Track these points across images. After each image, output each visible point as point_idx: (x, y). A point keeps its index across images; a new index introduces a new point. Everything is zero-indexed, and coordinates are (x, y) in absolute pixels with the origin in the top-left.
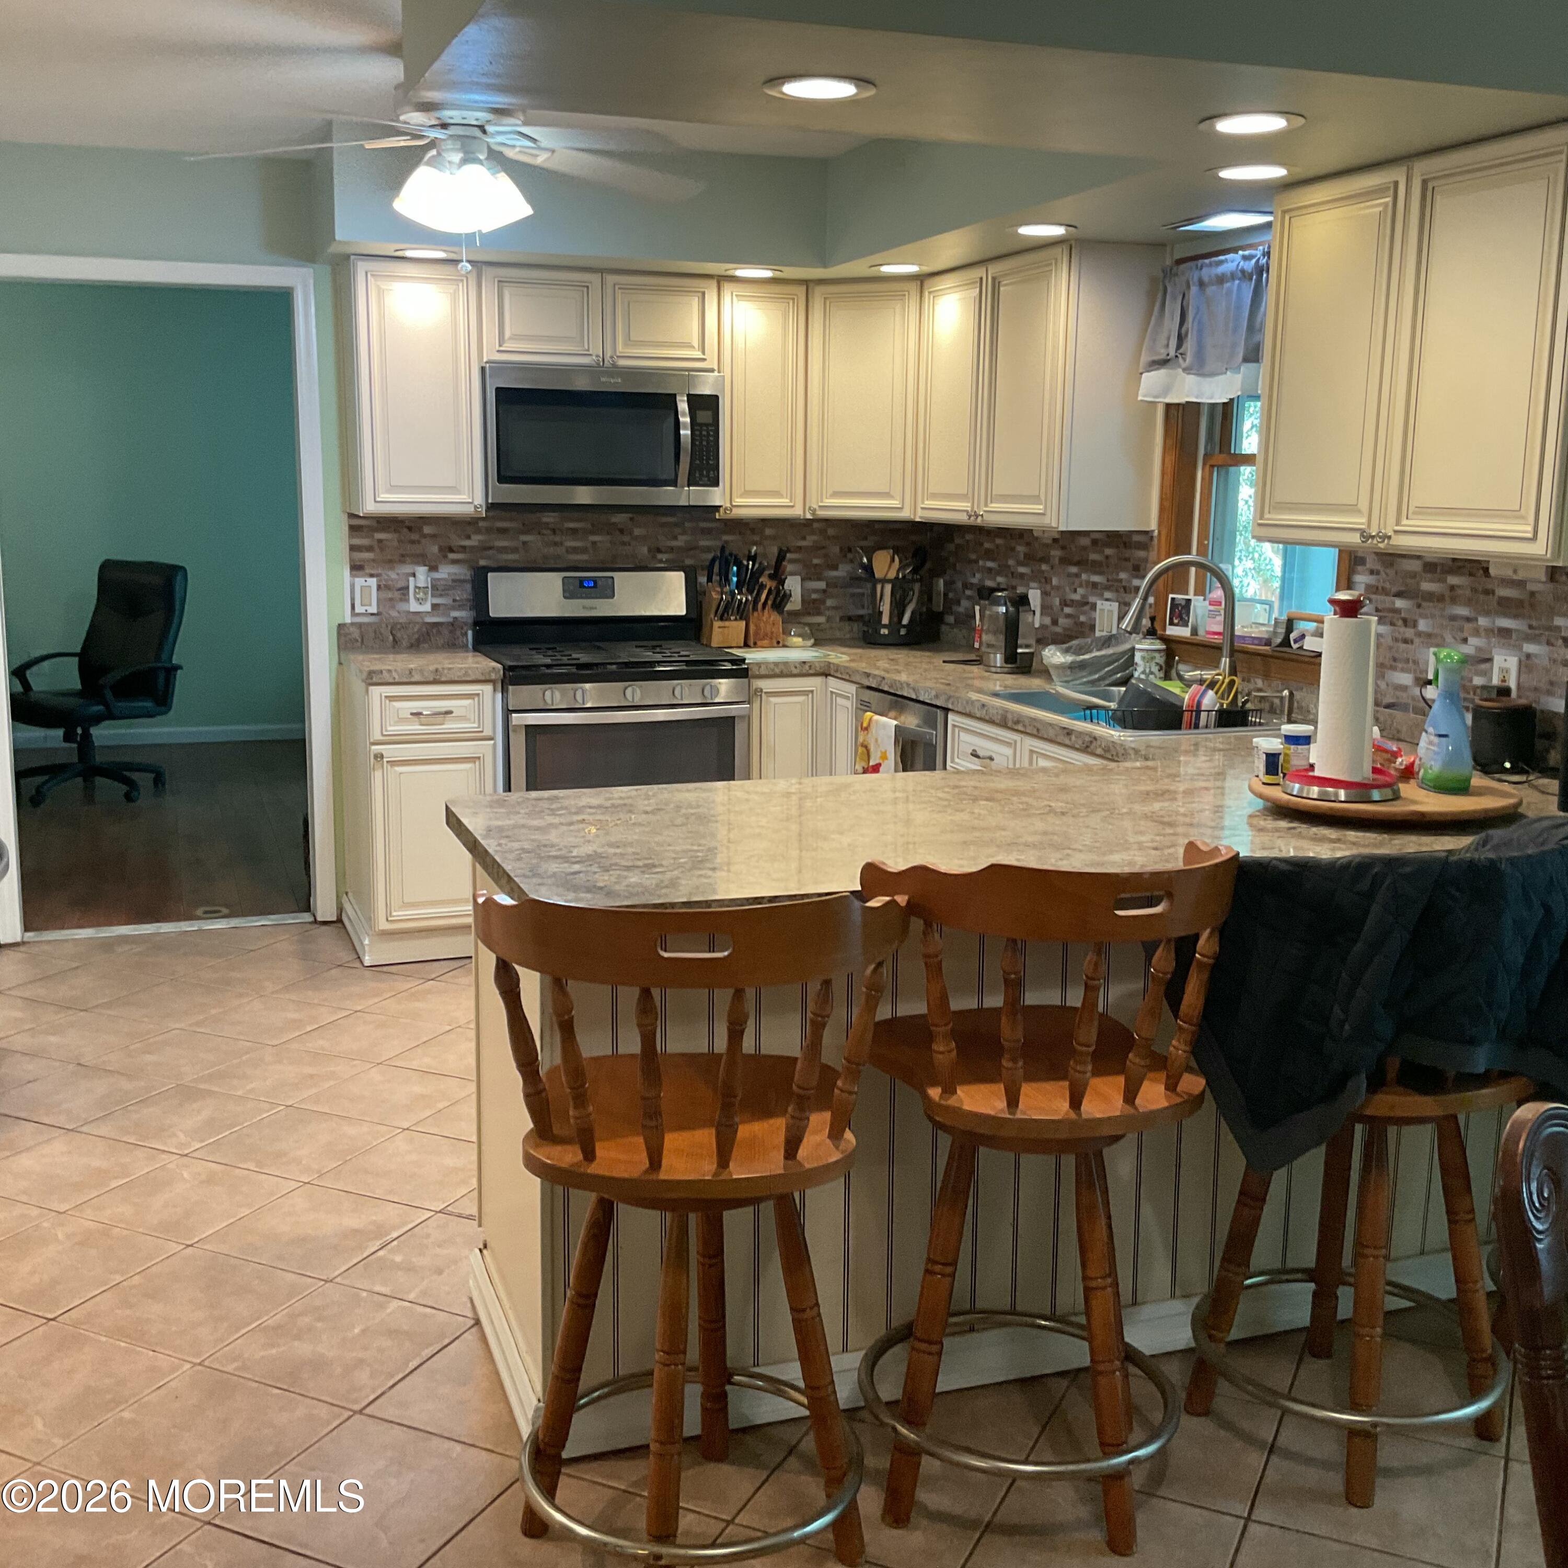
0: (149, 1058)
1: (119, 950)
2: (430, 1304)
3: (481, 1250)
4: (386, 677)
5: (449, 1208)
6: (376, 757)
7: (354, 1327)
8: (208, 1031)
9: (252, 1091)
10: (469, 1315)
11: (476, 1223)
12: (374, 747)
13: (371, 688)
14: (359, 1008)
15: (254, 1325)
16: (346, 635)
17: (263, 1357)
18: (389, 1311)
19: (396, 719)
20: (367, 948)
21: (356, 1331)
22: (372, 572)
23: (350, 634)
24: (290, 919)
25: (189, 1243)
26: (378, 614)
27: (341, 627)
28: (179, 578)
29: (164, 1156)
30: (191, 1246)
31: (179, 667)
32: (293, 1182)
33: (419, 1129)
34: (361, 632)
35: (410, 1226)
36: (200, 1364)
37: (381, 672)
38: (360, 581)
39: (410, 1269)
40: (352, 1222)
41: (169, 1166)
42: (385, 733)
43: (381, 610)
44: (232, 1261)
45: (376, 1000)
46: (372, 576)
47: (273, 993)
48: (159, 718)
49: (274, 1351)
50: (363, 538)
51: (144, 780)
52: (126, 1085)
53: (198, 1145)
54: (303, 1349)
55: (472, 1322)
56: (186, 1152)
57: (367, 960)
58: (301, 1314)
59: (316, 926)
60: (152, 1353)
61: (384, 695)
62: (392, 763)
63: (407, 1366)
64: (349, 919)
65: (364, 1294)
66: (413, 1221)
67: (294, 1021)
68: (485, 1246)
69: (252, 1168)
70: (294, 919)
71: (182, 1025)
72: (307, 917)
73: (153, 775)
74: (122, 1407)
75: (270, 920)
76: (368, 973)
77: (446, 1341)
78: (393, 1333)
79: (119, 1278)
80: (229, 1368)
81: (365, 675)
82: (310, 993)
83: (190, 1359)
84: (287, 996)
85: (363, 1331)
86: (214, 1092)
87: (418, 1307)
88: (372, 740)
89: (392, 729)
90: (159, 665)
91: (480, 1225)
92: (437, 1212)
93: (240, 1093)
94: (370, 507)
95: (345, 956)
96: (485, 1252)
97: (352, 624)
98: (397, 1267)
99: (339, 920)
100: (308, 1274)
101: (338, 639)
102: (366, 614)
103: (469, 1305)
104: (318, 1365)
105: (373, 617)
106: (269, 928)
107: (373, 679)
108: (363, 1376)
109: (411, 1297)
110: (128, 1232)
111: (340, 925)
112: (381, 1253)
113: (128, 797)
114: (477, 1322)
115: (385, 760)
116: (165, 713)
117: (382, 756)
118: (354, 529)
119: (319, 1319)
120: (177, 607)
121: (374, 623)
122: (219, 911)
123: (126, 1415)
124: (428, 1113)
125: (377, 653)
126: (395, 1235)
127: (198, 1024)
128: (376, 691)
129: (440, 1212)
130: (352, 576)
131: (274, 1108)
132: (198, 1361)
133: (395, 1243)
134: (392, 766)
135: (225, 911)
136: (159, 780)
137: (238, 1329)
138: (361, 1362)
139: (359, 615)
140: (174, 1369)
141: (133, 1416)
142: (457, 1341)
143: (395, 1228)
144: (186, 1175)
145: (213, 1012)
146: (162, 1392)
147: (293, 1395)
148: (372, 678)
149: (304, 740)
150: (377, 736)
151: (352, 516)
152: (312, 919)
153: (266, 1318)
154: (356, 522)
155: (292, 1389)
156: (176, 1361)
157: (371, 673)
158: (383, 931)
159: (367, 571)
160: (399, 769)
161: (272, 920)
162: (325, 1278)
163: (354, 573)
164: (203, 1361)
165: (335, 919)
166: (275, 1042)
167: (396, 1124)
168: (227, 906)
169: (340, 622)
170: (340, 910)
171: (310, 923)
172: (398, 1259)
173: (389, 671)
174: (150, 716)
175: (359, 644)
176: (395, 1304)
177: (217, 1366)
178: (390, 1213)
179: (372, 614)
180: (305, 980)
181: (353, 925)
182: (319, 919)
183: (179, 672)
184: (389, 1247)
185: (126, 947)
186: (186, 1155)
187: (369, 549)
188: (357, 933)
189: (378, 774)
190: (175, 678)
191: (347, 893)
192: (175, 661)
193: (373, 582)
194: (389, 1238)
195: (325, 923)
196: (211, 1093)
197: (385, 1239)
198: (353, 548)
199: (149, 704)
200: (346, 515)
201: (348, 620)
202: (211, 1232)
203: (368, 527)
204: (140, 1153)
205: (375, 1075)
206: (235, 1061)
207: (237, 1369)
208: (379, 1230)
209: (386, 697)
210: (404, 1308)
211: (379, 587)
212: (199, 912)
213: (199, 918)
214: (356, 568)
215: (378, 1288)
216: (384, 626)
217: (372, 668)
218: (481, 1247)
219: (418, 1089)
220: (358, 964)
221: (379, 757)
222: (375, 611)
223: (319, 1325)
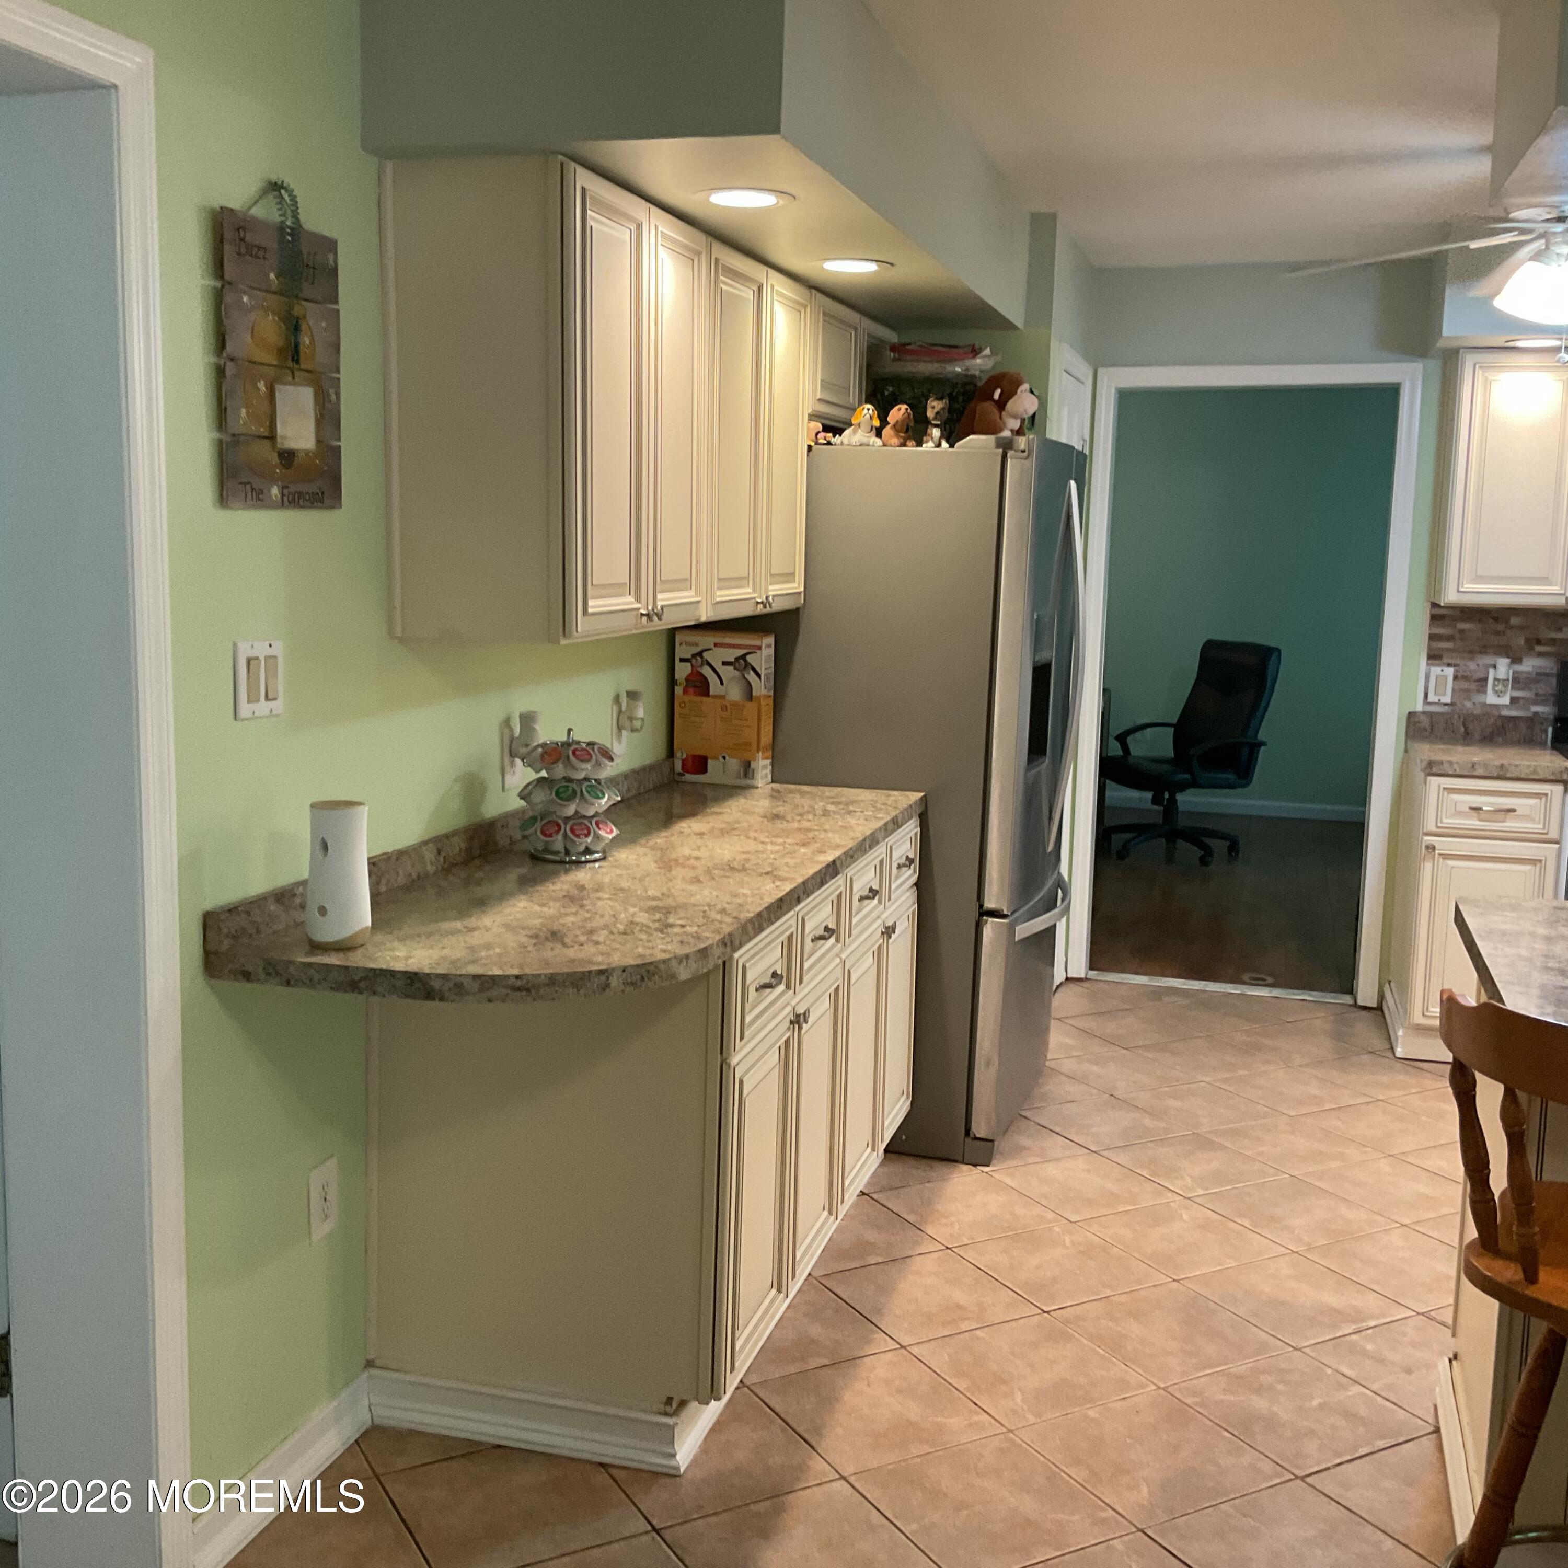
0: (1173, 1103)
1: (1166, 999)
2: (1392, 1399)
3: (1450, 1361)
4: (1447, 768)
5: (1432, 1313)
6: (1427, 847)
7: (1313, 1398)
8: (1231, 1089)
9: (1261, 1154)
10: (1430, 1421)
11: (1449, 1332)
12: (1426, 838)
13: (1429, 778)
14: (1381, 1097)
15: (1218, 1369)
16: (1416, 723)
17: (1222, 1401)
18: (1350, 1393)
19: (1453, 811)
20: (1399, 1041)
21: (1315, 1403)
22: (1450, 661)
23: (1419, 722)
24: (1330, 998)
25: (1176, 1278)
26: (1452, 704)
27: (1411, 715)
28: (1274, 658)
29: (1170, 1194)
30: (1178, 1281)
31: (1263, 744)
32: (1283, 1249)
33: (1417, 1228)
34: (1431, 723)
35: (1388, 1320)
36: (1164, 1389)
37: (1441, 763)
38: (1436, 671)
39: (1381, 1361)
40: (1331, 1299)
41: (1172, 1204)
42: (1439, 825)
43: (1454, 700)
44: (1212, 1305)
45: (1401, 1093)
46: (1449, 665)
47: (1300, 1066)
48: (1239, 791)
49: (1232, 1398)
50: (1443, 627)
51: (1219, 847)
52: (1148, 1122)
53: (1201, 1192)
54: (1260, 1404)
55: (1432, 1429)
56: (1189, 1196)
57: (1399, 1052)
58: (1264, 1372)
59: (1355, 1010)
60: (1123, 1366)
61: (1442, 786)
62: (1445, 856)
63: (1357, 1451)
64: (1388, 1007)
65: (1329, 1371)
66: (1393, 1315)
67: (1316, 1097)
68: (1455, 1357)
69: (1246, 1224)
70: (1332, 998)
71: (1208, 1079)
72: (1348, 999)
73: (1228, 843)
74: (1088, 1406)
75: (1310, 995)
76: (1399, 1065)
77: (1402, 1439)
78: (1350, 1415)
79: (1108, 1292)
80: (1189, 1401)
81: (1424, 764)
82: (1335, 1073)
83: (1156, 1382)
84: (1313, 1072)
85: (1322, 1406)
86: (1226, 1147)
87: (1379, 1399)
88: (1425, 830)
89: (1448, 821)
90: (1245, 740)
91: (1454, 1335)
92: (1418, 1314)
93: (1249, 1153)
94: (1451, 596)
95: (1378, 1043)
96: (1454, 1362)
97: (1424, 713)
98: (1364, 1353)
99: (1380, 1008)
100: (1280, 1337)
101: (1407, 727)
102: (1438, 703)
103: (1432, 1410)
104: (1272, 1424)
105: (1447, 707)
106: (1308, 1004)
107: (1433, 769)
108: (1311, 1446)
109: (1375, 1387)
110: (1124, 1254)
111: (1379, 1013)
112: (1354, 1337)
113: (1203, 861)
114: (1437, 1430)
115: (1437, 852)
116: (1244, 786)
117: (1434, 848)
118: (1435, 618)
119: (1282, 1382)
120: (1269, 684)
121: (1447, 714)
122: (1264, 980)
123: (1092, 1413)
124: (1431, 1215)
125: (1444, 743)
126: (1372, 1323)
127: (1226, 1081)
128: (1434, 781)
129: (1423, 1314)
130: (1428, 664)
131: (1277, 1175)
132: (1162, 1386)
133: (1370, 1331)
134: (1444, 859)
135: (1270, 980)
136: (1233, 848)
137: (1205, 1368)
138: (1312, 1433)
139: (1430, 704)
140: (1142, 1386)
141: (1097, 1416)
142: (1412, 1442)
143: (1373, 1317)
144: (1185, 1217)
145: (1241, 1072)
146: (1124, 1403)
147: (1242, 1443)
148: (1431, 768)
149: (1363, 824)
150: (1431, 827)
151: (1435, 605)
152: (1351, 1002)
153: (1231, 1366)
154: (1437, 611)
155: (1242, 1438)
156: (1144, 1380)
157: (1430, 764)
158: (1418, 1025)
159: (1445, 661)
160: (1451, 863)
161: (1313, 997)
162: (1294, 1345)
163: (1430, 662)
164: (1167, 1387)
165: (1375, 1005)
166: (1293, 1113)
167: (1394, 1217)
168: (1271, 975)
169: (1412, 710)
170: (1381, 997)
171: (1350, 1005)
172: (1369, 1347)
173: (1451, 763)
174: (1232, 787)
175: (1428, 733)
176: (1357, 1389)
177: (1179, 1396)
178: (1370, 1302)
179: (1446, 704)
180: (1335, 1059)
181: (1390, 1014)
182: (1360, 1002)
183: (1263, 748)
184: (1363, 1334)
185: (1174, 999)
186: (1189, 1198)
187: (1449, 638)
188: (1393, 1024)
189: (1428, 866)
190: (1258, 752)
191: (1390, 982)
192: (1261, 736)
193: (1450, 672)
194: (1364, 1325)
195: (1365, 1008)
196: (1223, 1148)
197: (1360, 1325)
198: (1432, 637)
199: (1231, 776)
200: (1429, 604)
201: (1419, 708)
202: (1198, 1273)
203: (1451, 616)
204: (1149, 1186)
205: (1384, 1165)
206: (1250, 1123)
207: (1197, 1404)
208: (1357, 1316)
209: (1444, 789)
210: (1364, 1394)
211: (1456, 678)
212: (1246, 977)
213: (1244, 983)
214: (1434, 657)
215: (1345, 1370)
216: (1456, 716)
217: (1433, 758)
218: (1451, 1356)
219: (1423, 1189)
220: (1390, 1055)
221: (1431, 848)
222: (1448, 700)
223: (1280, 1387)
